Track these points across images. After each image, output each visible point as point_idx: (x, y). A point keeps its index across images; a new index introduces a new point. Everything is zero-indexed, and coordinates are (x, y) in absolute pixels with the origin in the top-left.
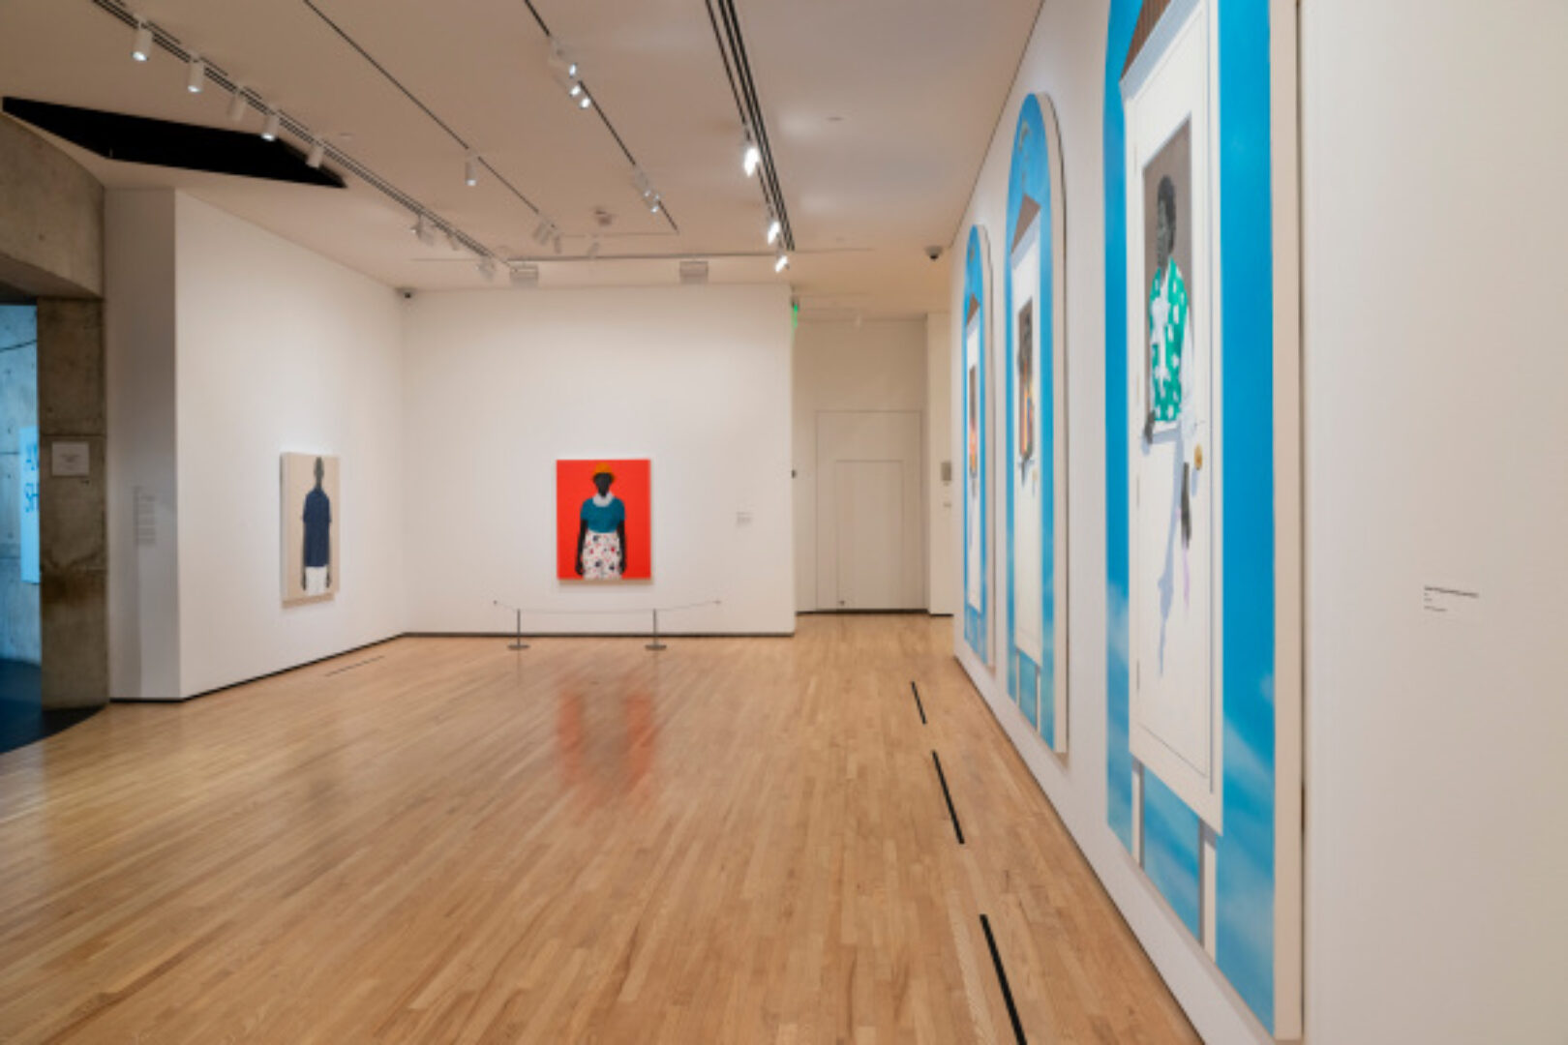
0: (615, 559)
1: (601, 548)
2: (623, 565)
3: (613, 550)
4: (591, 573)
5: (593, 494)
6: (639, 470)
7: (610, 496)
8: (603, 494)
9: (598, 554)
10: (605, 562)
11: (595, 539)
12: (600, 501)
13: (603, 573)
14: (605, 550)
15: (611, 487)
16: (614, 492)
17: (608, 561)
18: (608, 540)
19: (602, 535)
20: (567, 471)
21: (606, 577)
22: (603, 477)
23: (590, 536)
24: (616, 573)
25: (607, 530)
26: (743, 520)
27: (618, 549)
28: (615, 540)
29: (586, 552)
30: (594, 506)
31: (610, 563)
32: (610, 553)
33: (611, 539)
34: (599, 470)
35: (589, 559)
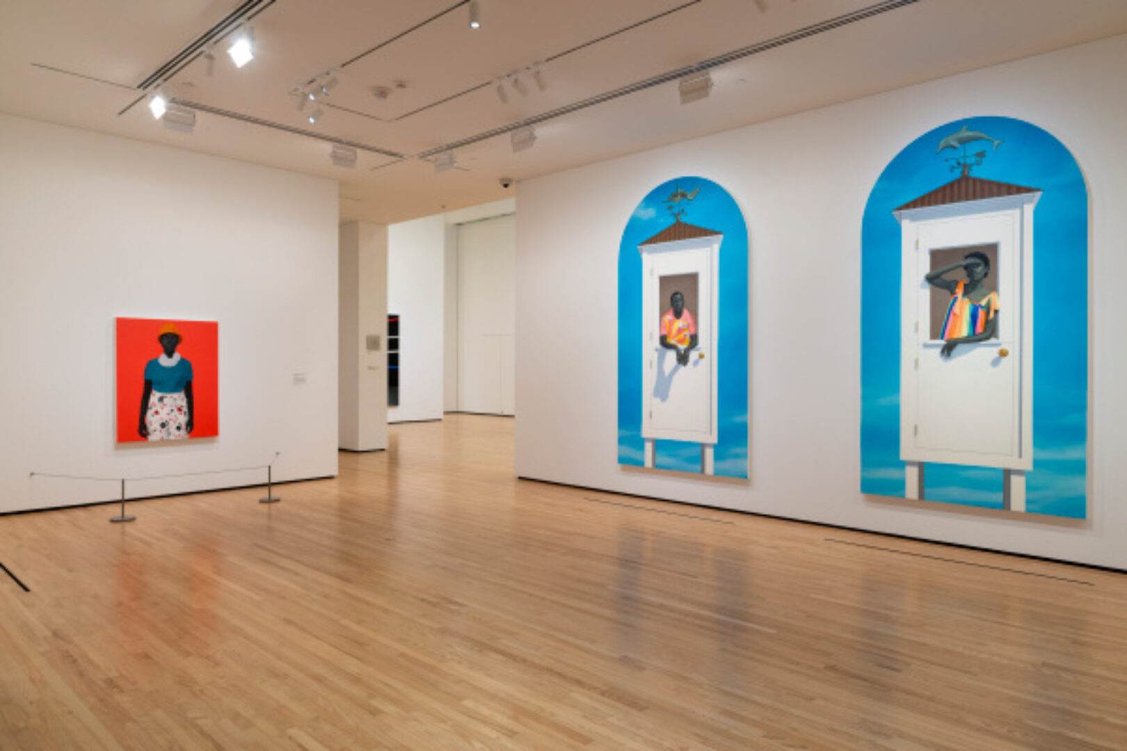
0: (183, 419)
1: (167, 410)
2: (190, 424)
3: (180, 410)
4: (155, 433)
5: (159, 354)
6: (208, 332)
7: (177, 357)
8: (170, 355)
9: (164, 416)
10: (171, 423)
11: (161, 399)
12: (164, 361)
13: (169, 434)
14: (172, 410)
15: (179, 347)
16: (180, 352)
17: (175, 422)
18: (175, 399)
19: (168, 395)
20: (127, 330)
21: (172, 437)
22: (170, 339)
23: (155, 397)
24: (183, 432)
25: (174, 390)
26: (299, 379)
27: (185, 409)
28: (183, 400)
29: (150, 413)
30: (158, 365)
31: (177, 425)
32: (176, 412)
33: (179, 399)
34: (164, 330)
35: (153, 421)
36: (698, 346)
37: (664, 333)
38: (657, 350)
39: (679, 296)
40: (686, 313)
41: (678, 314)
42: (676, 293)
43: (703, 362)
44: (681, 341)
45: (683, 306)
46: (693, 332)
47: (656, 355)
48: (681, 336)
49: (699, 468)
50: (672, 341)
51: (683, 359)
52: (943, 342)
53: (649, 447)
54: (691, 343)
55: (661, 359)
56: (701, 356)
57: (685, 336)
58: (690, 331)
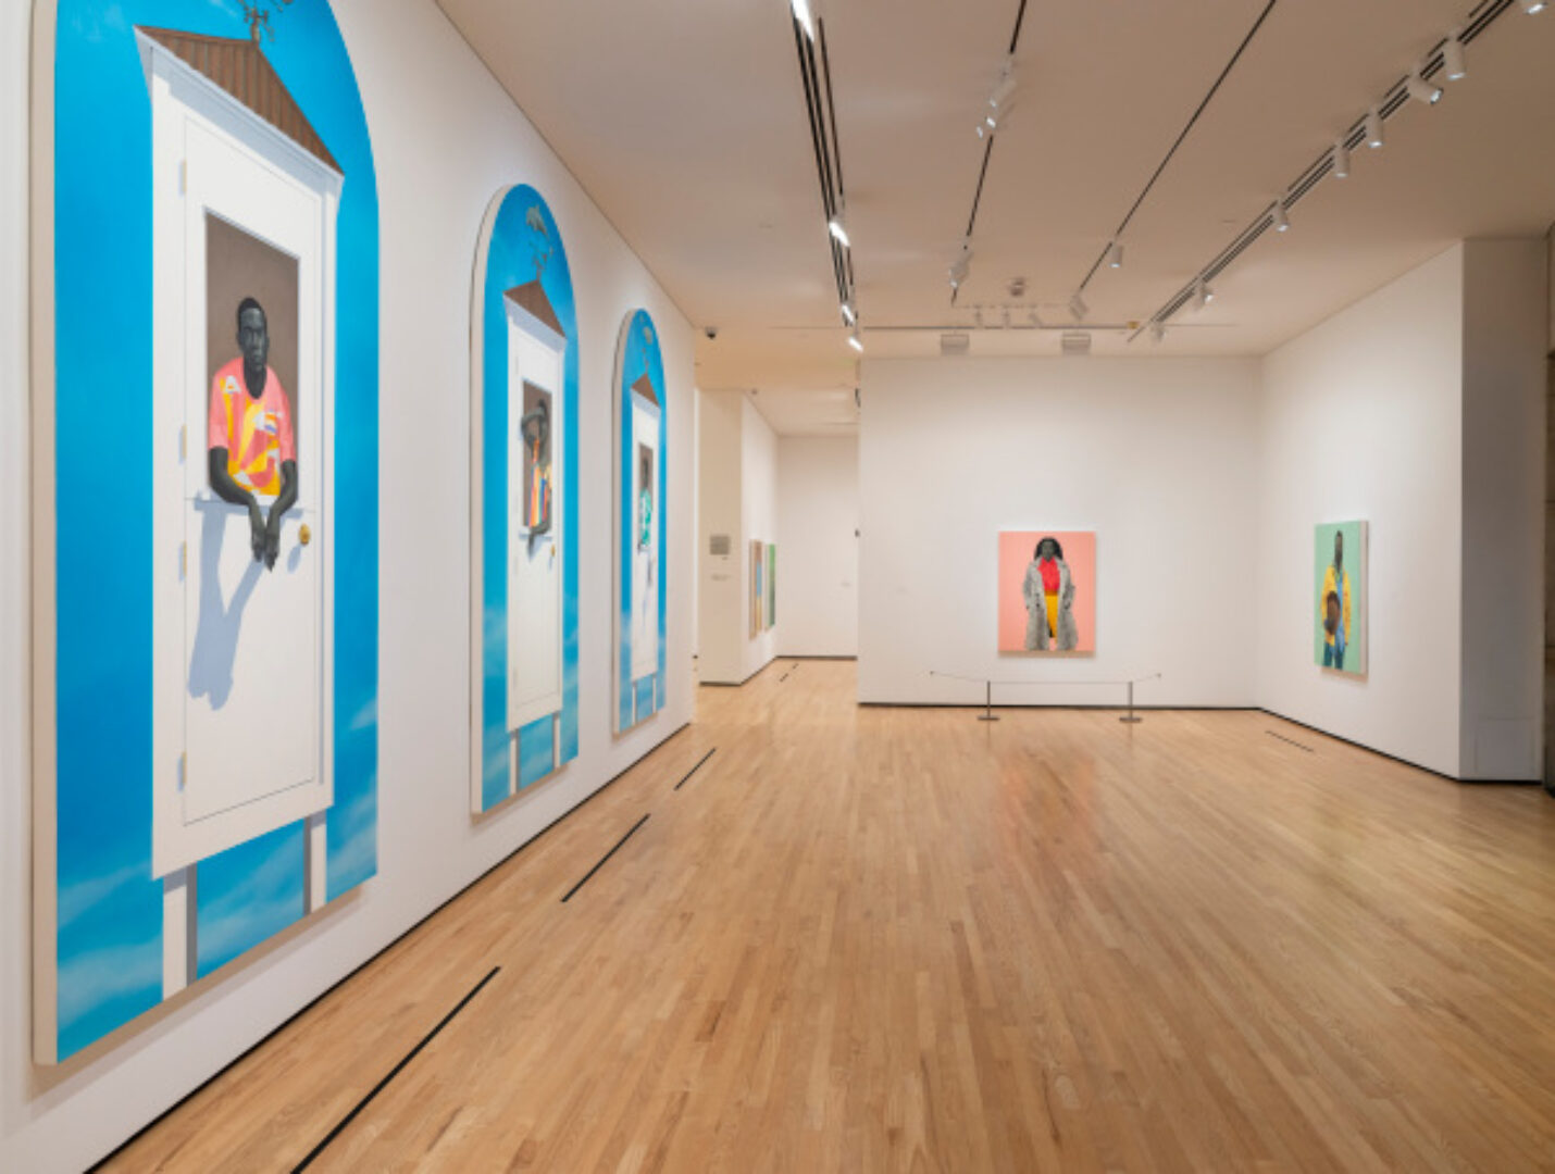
36: (297, 506)
37: (220, 441)
38: (199, 503)
39: (256, 312)
40: (272, 380)
41: (254, 384)
42: (249, 303)
43: (307, 552)
44: (261, 480)
45: (264, 360)
46: (287, 456)
47: (197, 519)
48: (261, 465)
49: (298, 902)
50: (241, 478)
51: (265, 546)
52: (527, 531)
53: (175, 904)
54: (283, 491)
55: (212, 535)
56: (304, 538)
57: (271, 461)
58: (281, 449)
